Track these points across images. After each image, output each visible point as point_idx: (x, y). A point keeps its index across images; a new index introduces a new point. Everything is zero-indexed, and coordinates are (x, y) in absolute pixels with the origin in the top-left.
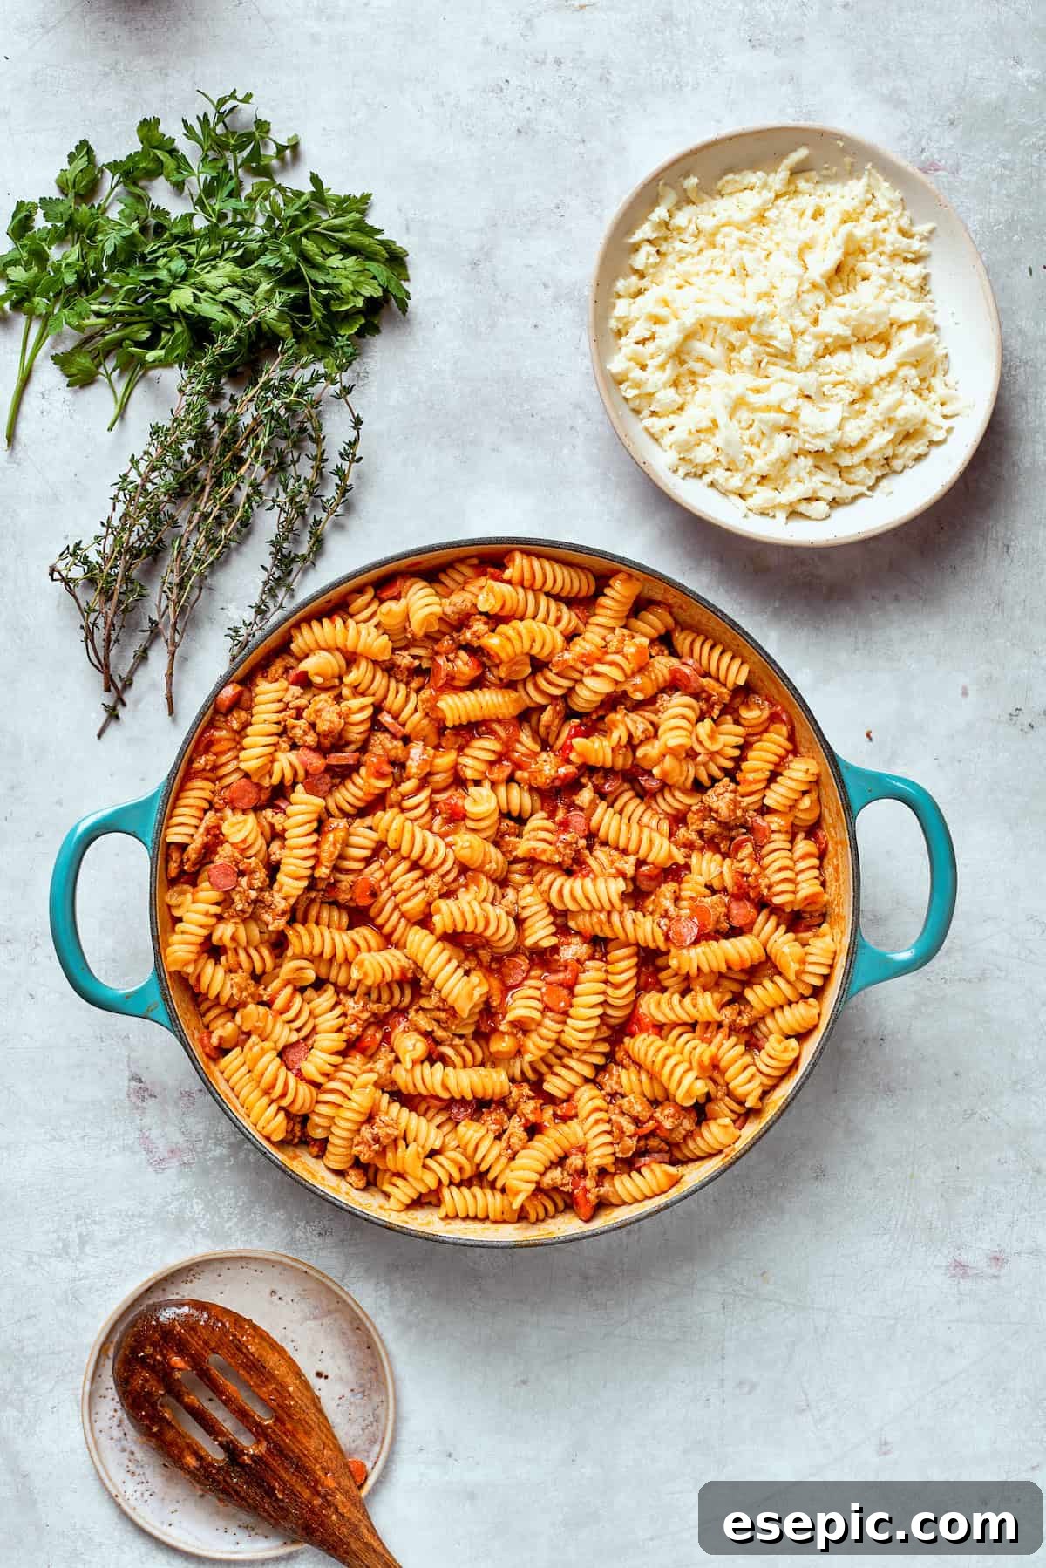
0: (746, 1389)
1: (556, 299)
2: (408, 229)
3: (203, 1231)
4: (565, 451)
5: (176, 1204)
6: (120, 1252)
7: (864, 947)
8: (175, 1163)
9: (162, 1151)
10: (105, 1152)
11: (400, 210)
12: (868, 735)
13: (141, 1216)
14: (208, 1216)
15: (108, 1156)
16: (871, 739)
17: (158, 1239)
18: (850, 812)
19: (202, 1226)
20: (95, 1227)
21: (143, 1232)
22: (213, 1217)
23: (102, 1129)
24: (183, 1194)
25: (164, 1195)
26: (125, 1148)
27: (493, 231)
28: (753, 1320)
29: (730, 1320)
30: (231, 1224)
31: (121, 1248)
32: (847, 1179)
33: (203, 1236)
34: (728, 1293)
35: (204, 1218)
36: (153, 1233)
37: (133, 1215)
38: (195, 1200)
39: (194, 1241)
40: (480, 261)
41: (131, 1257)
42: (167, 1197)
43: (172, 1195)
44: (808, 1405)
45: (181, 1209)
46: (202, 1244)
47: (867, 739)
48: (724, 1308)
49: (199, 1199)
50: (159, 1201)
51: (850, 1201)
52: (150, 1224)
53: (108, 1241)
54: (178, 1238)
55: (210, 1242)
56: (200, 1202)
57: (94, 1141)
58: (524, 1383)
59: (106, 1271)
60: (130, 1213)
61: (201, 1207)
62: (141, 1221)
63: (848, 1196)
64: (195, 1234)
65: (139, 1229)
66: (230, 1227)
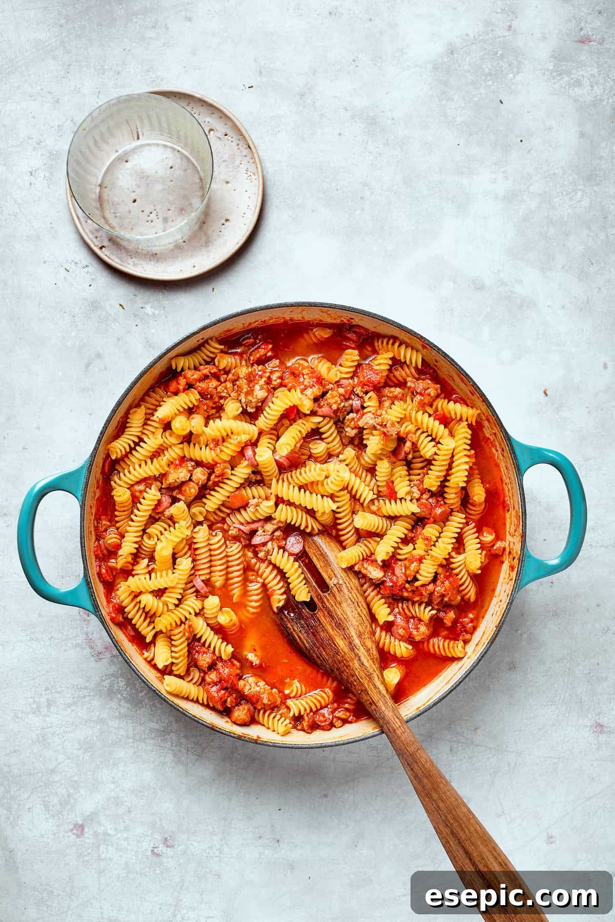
1: (353, 117)
2: (260, 73)
3: (125, 698)
4: (358, 212)
5: (108, 681)
6: (72, 711)
7: (529, 556)
8: (108, 655)
10: (63, 648)
11: (255, 61)
12: (545, 393)
13: (86, 688)
14: (128, 689)
15: (66, 650)
16: (546, 395)
17: (96, 703)
18: (520, 473)
19: (124, 695)
20: (57, 695)
21: (87, 699)
22: (131, 689)
23: (62, 633)
24: (112, 675)
25: (101, 675)
26: (77, 645)
27: (314, 75)
28: (469, 758)
29: (455, 758)
30: (143, 694)
31: (73, 708)
32: (529, 670)
33: (125, 701)
34: (454, 741)
35: (125, 690)
36: (93, 700)
37: (81, 688)
38: (120, 679)
39: (119, 705)
40: (305, 93)
41: (79, 714)
42: (103, 677)
43: (106, 675)
44: (503, 812)
45: (111, 685)
46: (124, 707)
47: (545, 395)
48: (451, 751)
49: (123, 678)
50: (97, 679)
51: (531, 684)
52: (91, 694)
53: (65, 704)
54: (109, 702)
55: (129, 706)
56: (123, 680)
57: (57, 641)
58: (326, 796)
59: (63, 723)
60: (79, 687)
61: (124, 683)
62: (86, 691)
63: (530, 681)
64: (120, 700)
65: (85, 697)
66: (142, 696)
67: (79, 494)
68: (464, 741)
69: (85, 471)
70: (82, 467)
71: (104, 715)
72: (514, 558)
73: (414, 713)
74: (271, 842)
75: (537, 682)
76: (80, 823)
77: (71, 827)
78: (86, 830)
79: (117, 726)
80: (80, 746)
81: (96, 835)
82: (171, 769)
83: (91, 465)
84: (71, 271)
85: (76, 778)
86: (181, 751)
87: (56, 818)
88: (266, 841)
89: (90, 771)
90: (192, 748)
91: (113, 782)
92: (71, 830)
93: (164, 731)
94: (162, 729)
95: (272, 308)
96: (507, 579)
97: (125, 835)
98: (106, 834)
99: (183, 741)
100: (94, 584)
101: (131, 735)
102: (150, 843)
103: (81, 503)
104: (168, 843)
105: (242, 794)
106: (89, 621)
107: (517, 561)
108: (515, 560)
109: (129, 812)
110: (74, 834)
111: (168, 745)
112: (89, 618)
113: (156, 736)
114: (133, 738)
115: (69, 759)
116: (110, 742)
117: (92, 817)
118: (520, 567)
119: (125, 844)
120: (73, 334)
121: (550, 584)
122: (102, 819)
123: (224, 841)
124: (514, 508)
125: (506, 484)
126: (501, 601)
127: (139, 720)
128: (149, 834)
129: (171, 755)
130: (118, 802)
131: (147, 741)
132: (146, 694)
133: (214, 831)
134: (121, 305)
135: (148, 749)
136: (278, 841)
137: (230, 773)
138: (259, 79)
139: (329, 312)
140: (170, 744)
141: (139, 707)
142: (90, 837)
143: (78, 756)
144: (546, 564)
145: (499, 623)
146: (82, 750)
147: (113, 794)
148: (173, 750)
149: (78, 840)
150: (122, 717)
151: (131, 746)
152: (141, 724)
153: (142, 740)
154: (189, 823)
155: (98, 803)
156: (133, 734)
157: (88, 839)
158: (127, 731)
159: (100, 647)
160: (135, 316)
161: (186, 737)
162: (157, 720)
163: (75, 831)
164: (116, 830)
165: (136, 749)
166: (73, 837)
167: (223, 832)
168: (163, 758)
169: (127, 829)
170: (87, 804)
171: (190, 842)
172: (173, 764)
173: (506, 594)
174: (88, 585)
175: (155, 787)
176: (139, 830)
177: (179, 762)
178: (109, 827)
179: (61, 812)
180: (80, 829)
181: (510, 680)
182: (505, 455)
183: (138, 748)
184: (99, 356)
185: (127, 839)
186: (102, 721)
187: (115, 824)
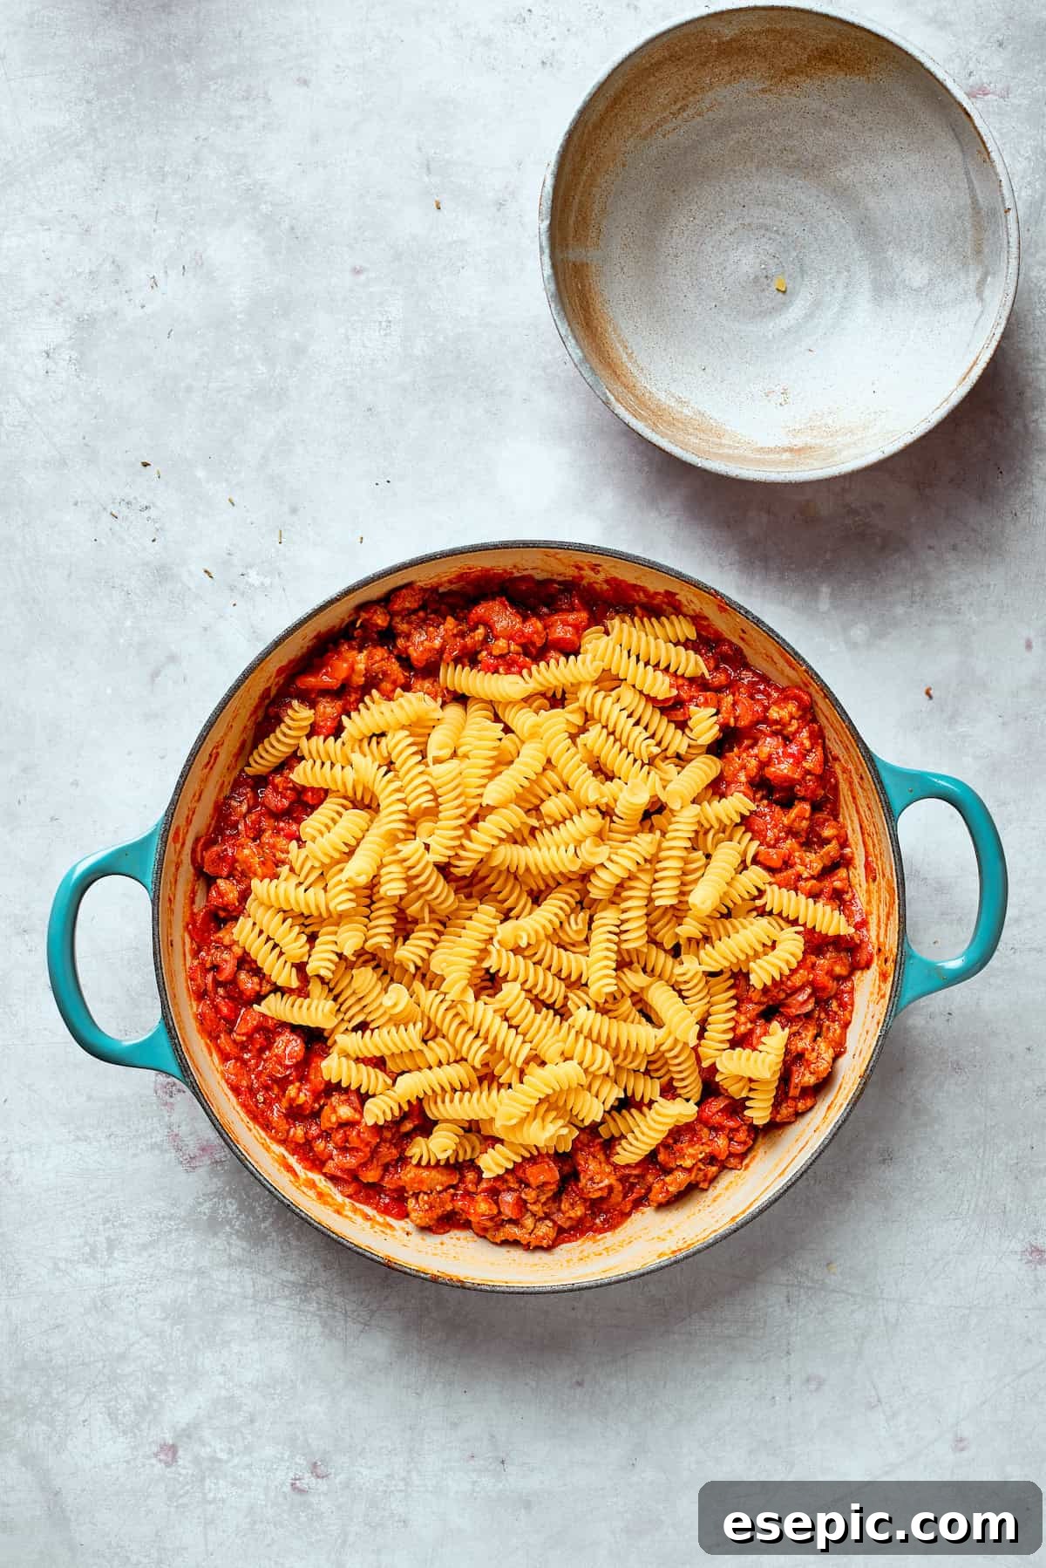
0: (813, 1386)
3: (238, 1231)
5: (208, 1204)
6: (150, 1256)
7: (911, 957)
8: (207, 1160)
9: (192, 1149)
10: (131, 1152)
11: (419, 149)
12: (928, 693)
13: (171, 1217)
14: (243, 1216)
15: (135, 1155)
16: (931, 697)
17: (190, 1241)
18: (891, 816)
19: (236, 1227)
20: (123, 1231)
21: (174, 1235)
22: (247, 1217)
23: (129, 1127)
24: (215, 1194)
25: (195, 1195)
26: (153, 1147)
27: (519, 169)
28: (819, 1313)
29: (795, 1313)
30: (267, 1224)
31: (152, 1251)
32: (915, 1161)
33: (238, 1237)
34: (792, 1285)
35: (237, 1218)
36: (185, 1236)
37: (164, 1217)
38: (228, 1201)
39: (229, 1243)
40: (505, 201)
41: (163, 1261)
42: (198, 1198)
43: (204, 1195)
44: (879, 1401)
45: (214, 1210)
46: (237, 1246)
47: (927, 697)
48: (789, 1301)
49: (233, 1198)
50: (190, 1201)
51: (920, 1185)
52: (181, 1226)
53: (137, 1245)
54: (211, 1240)
55: (244, 1244)
56: (233, 1201)
57: (120, 1139)
58: (580, 1384)
59: (136, 1277)
60: (160, 1215)
61: (234, 1207)
62: (172, 1223)
63: (918, 1180)
64: (229, 1235)
65: (170, 1231)
66: (266, 1228)
67: (149, 880)
68: (810, 1284)
69: (156, 840)
70: (151, 835)
71: (204, 1262)
72: (886, 961)
73: (727, 1227)
74: (491, 1464)
75: (928, 1182)
76: (171, 1442)
77: (155, 1449)
78: (180, 1453)
79: (225, 1279)
80: (164, 1315)
81: (197, 1461)
82: (319, 1347)
83: (167, 831)
84: (120, 517)
85: (160, 1368)
86: (334, 1317)
87: (129, 1435)
88: (482, 1462)
89: (183, 1355)
90: (354, 1311)
91: (222, 1373)
92: (156, 1455)
93: (305, 1285)
94: (301, 1282)
95: (462, 553)
96: (876, 996)
97: (247, 1459)
98: (214, 1459)
99: (339, 1300)
100: (180, 1029)
101: (250, 1291)
102: (287, 1473)
103: (152, 894)
104: (319, 1472)
105: (439, 1386)
106: (172, 1104)
107: (893, 965)
108: (888, 964)
109: (252, 1421)
110: (160, 1461)
111: (313, 1307)
112: (172, 1100)
113: (291, 1294)
114: (254, 1297)
115: (148, 1336)
116: (216, 1305)
117: (188, 1432)
118: (897, 974)
119: (246, 1473)
120: (128, 623)
121: (947, 1017)
122: (207, 1434)
123: (412, 1465)
124: (884, 875)
125: (869, 835)
126: (867, 1032)
127: (261, 1268)
128: (286, 1457)
129: (317, 1323)
130: (232, 1405)
131: (278, 1303)
132: (272, 1224)
133: (395, 1449)
134: (206, 572)
135: (279, 1315)
136: (503, 1462)
137: (418, 1351)
138: (426, 179)
139: (558, 556)
140: (315, 1305)
141: (262, 1247)
142: (188, 1465)
143: (162, 1332)
144: (942, 968)
145: (866, 1070)
146: (169, 1321)
147: (223, 1393)
148: (321, 1316)
149: (168, 1470)
150: (233, 1263)
151: (251, 1312)
152: (266, 1275)
153: (270, 1301)
154: (351, 1436)
155: (199, 1408)
156: (254, 1291)
157: (185, 1468)
158: (243, 1287)
159: (192, 1147)
160: (232, 590)
161: (342, 1293)
162: (293, 1267)
163: (162, 1457)
164: (231, 1451)
165: (259, 1317)
166: (161, 1466)
167: (411, 1450)
168: (304, 1330)
169: (248, 1449)
170: (181, 1410)
171: (355, 1469)
172: (322, 1340)
173: (875, 1021)
174: (169, 1032)
175: (294, 1378)
176: (270, 1451)
177: (332, 1334)
178: (219, 1447)
179: (137, 1426)
180: (170, 1452)
181: (884, 1181)
182: (865, 786)
183: (261, 1314)
184: (173, 658)
185: (249, 1466)
186: (201, 1272)
187: (229, 1442)
